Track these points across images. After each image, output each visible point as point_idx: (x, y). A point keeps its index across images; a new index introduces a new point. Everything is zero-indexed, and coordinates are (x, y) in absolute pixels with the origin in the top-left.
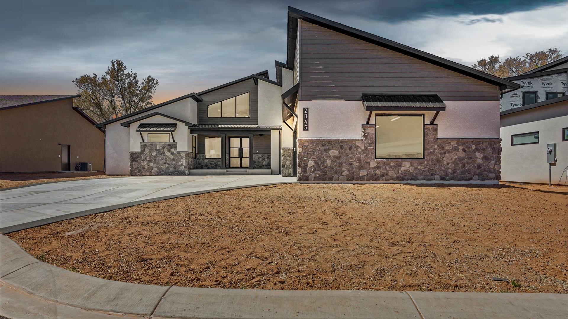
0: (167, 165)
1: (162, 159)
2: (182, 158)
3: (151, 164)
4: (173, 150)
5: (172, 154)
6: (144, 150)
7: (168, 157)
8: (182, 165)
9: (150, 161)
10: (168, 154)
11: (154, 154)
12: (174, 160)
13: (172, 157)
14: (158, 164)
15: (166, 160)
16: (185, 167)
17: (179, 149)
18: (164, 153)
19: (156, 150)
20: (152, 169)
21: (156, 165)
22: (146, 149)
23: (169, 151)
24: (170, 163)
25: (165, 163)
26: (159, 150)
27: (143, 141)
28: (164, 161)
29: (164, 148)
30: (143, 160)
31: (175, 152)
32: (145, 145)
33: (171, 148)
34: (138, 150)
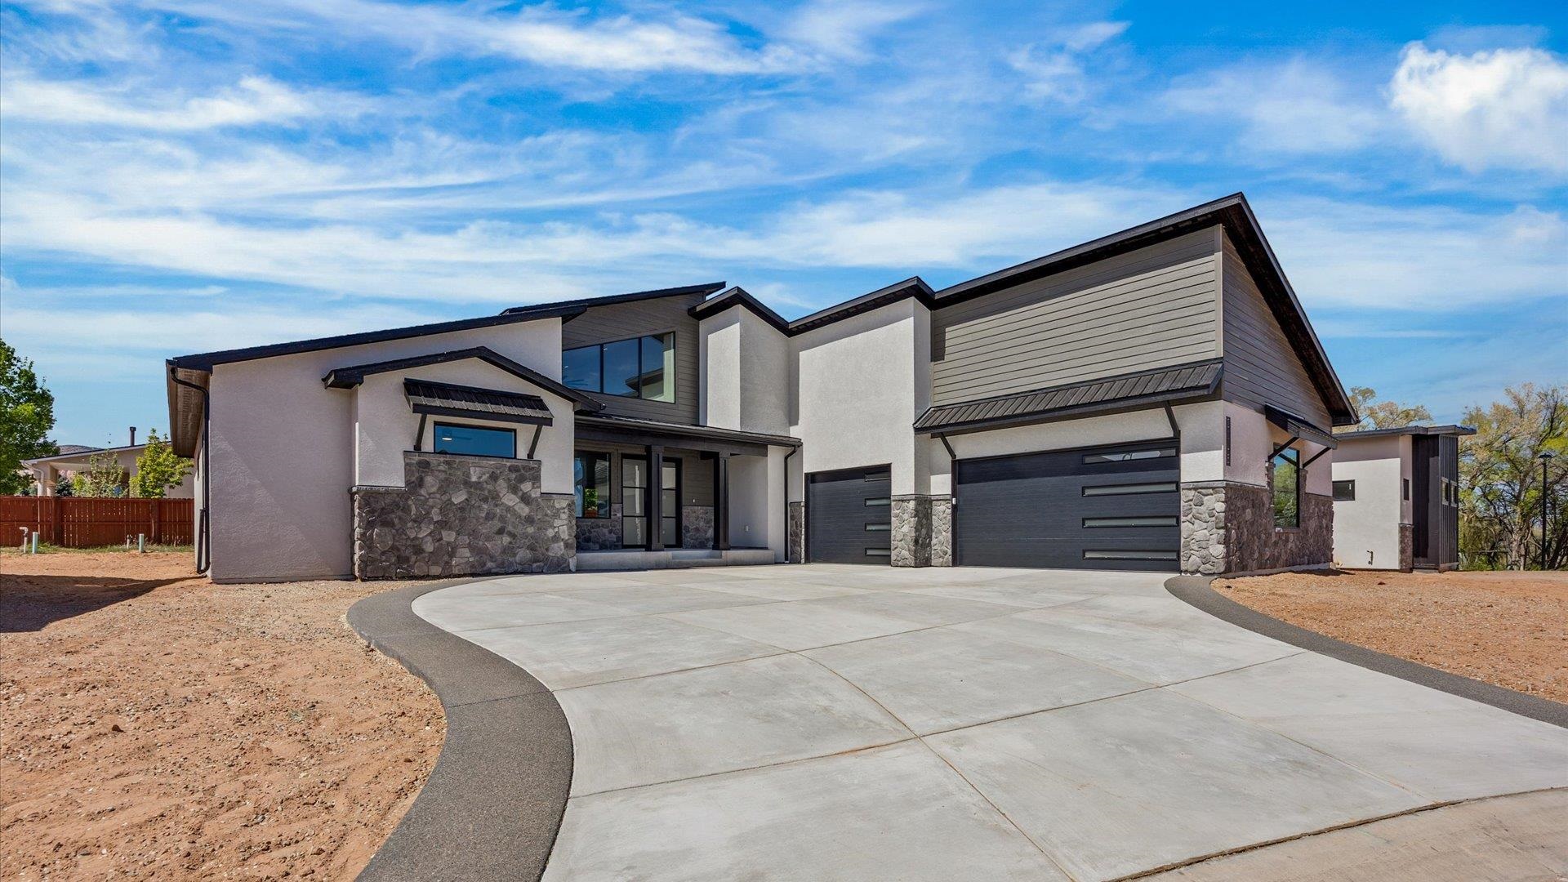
0: (506, 539)
1: (490, 516)
2: (556, 515)
3: (449, 536)
4: (526, 487)
5: (526, 499)
6: (420, 483)
7: (509, 509)
8: (556, 538)
9: (443, 524)
10: (510, 500)
11: (459, 498)
12: (530, 520)
13: (524, 510)
14: (474, 533)
15: (502, 519)
16: (567, 546)
17: (545, 487)
18: (495, 497)
19: (467, 484)
20: (452, 555)
21: (465, 539)
22: (429, 480)
23: (514, 489)
24: (519, 530)
25: (501, 532)
26: (478, 485)
27: (418, 448)
28: (497, 525)
29: (494, 477)
30: (418, 521)
31: (536, 495)
32: (425, 465)
33: (522, 479)
34: (398, 481)
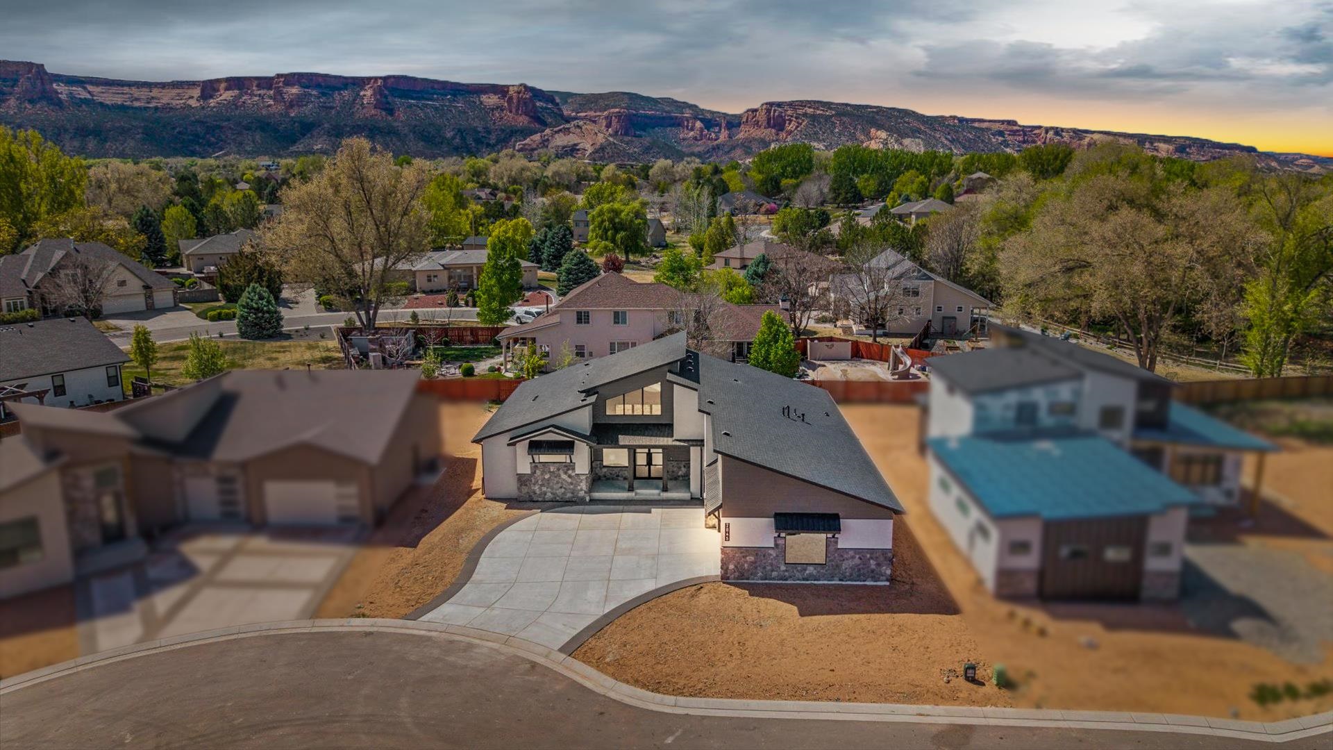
0: (563, 490)
1: (558, 483)
2: (581, 482)
3: (544, 489)
4: (570, 472)
5: (570, 476)
6: (535, 472)
7: (564, 480)
8: (581, 490)
9: (542, 485)
10: (564, 476)
11: (547, 477)
12: (572, 484)
13: (569, 480)
14: (552, 489)
15: (562, 483)
16: (585, 492)
17: (577, 472)
18: (559, 476)
19: (550, 472)
20: (545, 494)
21: (549, 490)
22: (537, 471)
23: (566, 473)
24: (568, 487)
25: (561, 488)
26: (553, 472)
27: (534, 462)
28: (560, 485)
29: (559, 470)
30: (534, 484)
31: (573, 474)
32: (537, 466)
33: (568, 470)
34: (529, 472)
